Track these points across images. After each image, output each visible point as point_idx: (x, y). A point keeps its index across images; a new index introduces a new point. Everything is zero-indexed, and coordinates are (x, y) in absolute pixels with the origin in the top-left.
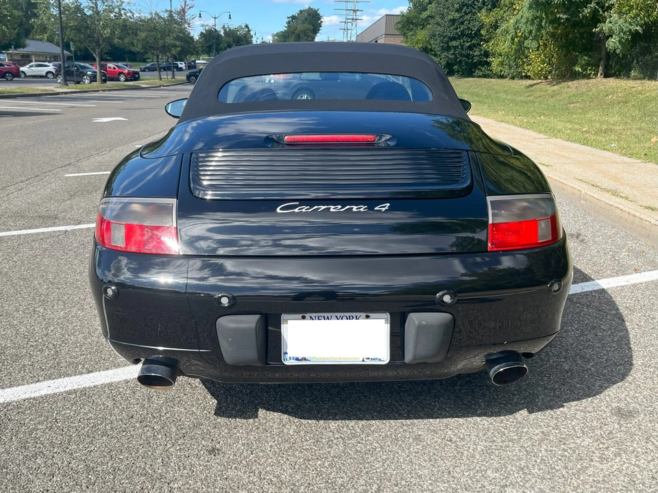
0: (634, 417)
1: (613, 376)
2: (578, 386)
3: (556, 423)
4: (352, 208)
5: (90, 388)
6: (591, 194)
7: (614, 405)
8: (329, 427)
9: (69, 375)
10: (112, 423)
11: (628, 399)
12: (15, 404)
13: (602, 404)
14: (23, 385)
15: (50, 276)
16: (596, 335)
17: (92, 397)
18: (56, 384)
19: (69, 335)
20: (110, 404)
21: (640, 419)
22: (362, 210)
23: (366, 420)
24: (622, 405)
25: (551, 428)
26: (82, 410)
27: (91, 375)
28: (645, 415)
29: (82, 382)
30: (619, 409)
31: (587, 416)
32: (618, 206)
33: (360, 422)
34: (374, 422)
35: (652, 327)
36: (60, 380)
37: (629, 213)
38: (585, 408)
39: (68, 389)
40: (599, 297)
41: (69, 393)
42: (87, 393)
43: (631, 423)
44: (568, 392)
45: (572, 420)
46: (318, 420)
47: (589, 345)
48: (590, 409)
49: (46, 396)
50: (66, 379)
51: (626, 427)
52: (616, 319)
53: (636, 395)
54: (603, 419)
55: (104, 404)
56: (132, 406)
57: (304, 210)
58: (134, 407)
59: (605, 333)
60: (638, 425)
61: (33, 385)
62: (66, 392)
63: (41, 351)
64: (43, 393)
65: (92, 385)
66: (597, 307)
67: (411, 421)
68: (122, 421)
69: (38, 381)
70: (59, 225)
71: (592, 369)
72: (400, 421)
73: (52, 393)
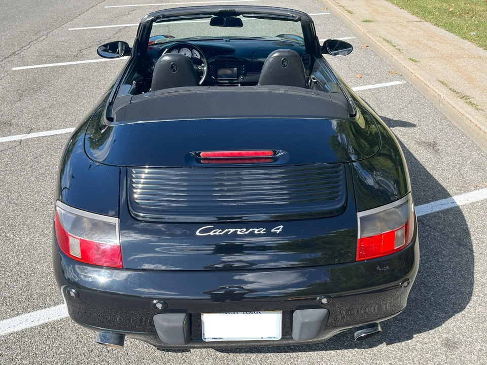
0: (457, 348)
1: (446, 305)
2: (420, 316)
3: (401, 355)
4: (255, 230)
5: (58, 321)
6: (448, 100)
7: (444, 336)
8: (237, 360)
9: (41, 308)
10: (77, 358)
11: (455, 330)
12: (3, 338)
13: (436, 335)
14: (7, 318)
15: (14, 196)
16: (438, 261)
17: (60, 330)
18: (31, 317)
19: (36, 264)
20: (74, 338)
21: (462, 350)
22: (261, 232)
23: (263, 353)
24: (450, 336)
25: (397, 360)
26: (54, 345)
27: (58, 307)
28: (466, 346)
29: (51, 315)
30: (448, 340)
31: (423, 347)
32: (468, 116)
33: (259, 355)
34: (269, 355)
35: (481, 252)
36: (34, 313)
37: (476, 125)
38: (423, 339)
39: (41, 322)
40: (444, 218)
41: (43, 326)
42: (56, 327)
43: (455, 354)
44: (412, 323)
45: (413, 352)
46: (228, 353)
47: (432, 272)
48: (426, 340)
49: (26, 330)
50: (39, 311)
51: (451, 359)
52: (455, 244)
53: (461, 325)
54: (435, 350)
55: (70, 339)
56: (91, 340)
57: (217, 233)
58: (93, 341)
59: (445, 258)
60: (460, 357)
61: (14, 319)
62: (40, 326)
63: (16, 281)
64: (23, 327)
65: (59, 318)
66: (441, 230)
67: (296, 353)
68: (85, 355)
69: (18, 314)
70: (15, 134)
71: (432, 298)
72: (288, 354)
73: (30, 327)
